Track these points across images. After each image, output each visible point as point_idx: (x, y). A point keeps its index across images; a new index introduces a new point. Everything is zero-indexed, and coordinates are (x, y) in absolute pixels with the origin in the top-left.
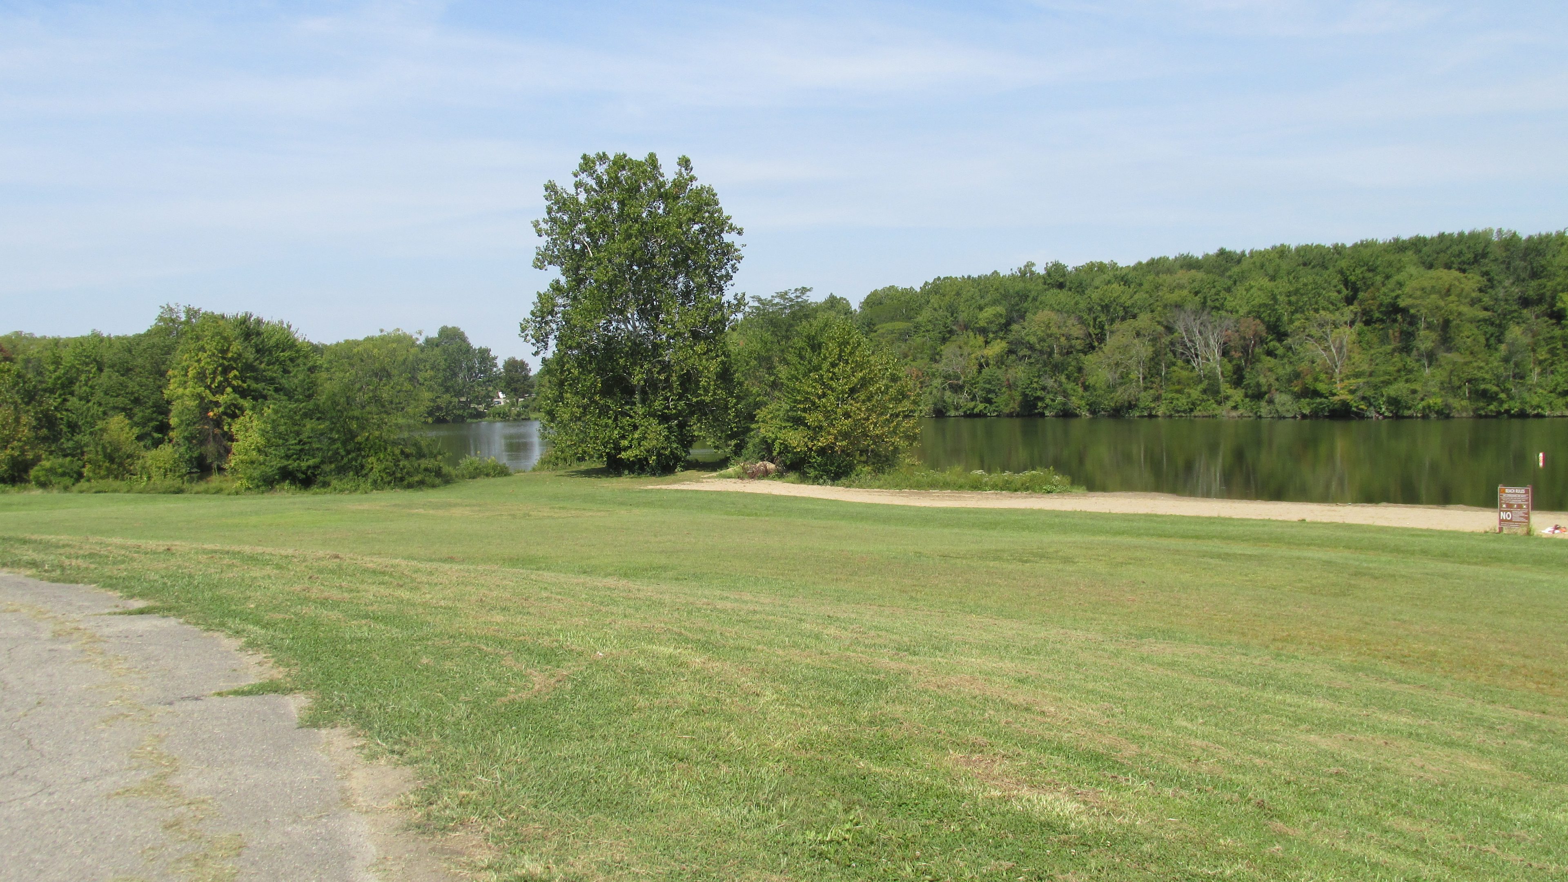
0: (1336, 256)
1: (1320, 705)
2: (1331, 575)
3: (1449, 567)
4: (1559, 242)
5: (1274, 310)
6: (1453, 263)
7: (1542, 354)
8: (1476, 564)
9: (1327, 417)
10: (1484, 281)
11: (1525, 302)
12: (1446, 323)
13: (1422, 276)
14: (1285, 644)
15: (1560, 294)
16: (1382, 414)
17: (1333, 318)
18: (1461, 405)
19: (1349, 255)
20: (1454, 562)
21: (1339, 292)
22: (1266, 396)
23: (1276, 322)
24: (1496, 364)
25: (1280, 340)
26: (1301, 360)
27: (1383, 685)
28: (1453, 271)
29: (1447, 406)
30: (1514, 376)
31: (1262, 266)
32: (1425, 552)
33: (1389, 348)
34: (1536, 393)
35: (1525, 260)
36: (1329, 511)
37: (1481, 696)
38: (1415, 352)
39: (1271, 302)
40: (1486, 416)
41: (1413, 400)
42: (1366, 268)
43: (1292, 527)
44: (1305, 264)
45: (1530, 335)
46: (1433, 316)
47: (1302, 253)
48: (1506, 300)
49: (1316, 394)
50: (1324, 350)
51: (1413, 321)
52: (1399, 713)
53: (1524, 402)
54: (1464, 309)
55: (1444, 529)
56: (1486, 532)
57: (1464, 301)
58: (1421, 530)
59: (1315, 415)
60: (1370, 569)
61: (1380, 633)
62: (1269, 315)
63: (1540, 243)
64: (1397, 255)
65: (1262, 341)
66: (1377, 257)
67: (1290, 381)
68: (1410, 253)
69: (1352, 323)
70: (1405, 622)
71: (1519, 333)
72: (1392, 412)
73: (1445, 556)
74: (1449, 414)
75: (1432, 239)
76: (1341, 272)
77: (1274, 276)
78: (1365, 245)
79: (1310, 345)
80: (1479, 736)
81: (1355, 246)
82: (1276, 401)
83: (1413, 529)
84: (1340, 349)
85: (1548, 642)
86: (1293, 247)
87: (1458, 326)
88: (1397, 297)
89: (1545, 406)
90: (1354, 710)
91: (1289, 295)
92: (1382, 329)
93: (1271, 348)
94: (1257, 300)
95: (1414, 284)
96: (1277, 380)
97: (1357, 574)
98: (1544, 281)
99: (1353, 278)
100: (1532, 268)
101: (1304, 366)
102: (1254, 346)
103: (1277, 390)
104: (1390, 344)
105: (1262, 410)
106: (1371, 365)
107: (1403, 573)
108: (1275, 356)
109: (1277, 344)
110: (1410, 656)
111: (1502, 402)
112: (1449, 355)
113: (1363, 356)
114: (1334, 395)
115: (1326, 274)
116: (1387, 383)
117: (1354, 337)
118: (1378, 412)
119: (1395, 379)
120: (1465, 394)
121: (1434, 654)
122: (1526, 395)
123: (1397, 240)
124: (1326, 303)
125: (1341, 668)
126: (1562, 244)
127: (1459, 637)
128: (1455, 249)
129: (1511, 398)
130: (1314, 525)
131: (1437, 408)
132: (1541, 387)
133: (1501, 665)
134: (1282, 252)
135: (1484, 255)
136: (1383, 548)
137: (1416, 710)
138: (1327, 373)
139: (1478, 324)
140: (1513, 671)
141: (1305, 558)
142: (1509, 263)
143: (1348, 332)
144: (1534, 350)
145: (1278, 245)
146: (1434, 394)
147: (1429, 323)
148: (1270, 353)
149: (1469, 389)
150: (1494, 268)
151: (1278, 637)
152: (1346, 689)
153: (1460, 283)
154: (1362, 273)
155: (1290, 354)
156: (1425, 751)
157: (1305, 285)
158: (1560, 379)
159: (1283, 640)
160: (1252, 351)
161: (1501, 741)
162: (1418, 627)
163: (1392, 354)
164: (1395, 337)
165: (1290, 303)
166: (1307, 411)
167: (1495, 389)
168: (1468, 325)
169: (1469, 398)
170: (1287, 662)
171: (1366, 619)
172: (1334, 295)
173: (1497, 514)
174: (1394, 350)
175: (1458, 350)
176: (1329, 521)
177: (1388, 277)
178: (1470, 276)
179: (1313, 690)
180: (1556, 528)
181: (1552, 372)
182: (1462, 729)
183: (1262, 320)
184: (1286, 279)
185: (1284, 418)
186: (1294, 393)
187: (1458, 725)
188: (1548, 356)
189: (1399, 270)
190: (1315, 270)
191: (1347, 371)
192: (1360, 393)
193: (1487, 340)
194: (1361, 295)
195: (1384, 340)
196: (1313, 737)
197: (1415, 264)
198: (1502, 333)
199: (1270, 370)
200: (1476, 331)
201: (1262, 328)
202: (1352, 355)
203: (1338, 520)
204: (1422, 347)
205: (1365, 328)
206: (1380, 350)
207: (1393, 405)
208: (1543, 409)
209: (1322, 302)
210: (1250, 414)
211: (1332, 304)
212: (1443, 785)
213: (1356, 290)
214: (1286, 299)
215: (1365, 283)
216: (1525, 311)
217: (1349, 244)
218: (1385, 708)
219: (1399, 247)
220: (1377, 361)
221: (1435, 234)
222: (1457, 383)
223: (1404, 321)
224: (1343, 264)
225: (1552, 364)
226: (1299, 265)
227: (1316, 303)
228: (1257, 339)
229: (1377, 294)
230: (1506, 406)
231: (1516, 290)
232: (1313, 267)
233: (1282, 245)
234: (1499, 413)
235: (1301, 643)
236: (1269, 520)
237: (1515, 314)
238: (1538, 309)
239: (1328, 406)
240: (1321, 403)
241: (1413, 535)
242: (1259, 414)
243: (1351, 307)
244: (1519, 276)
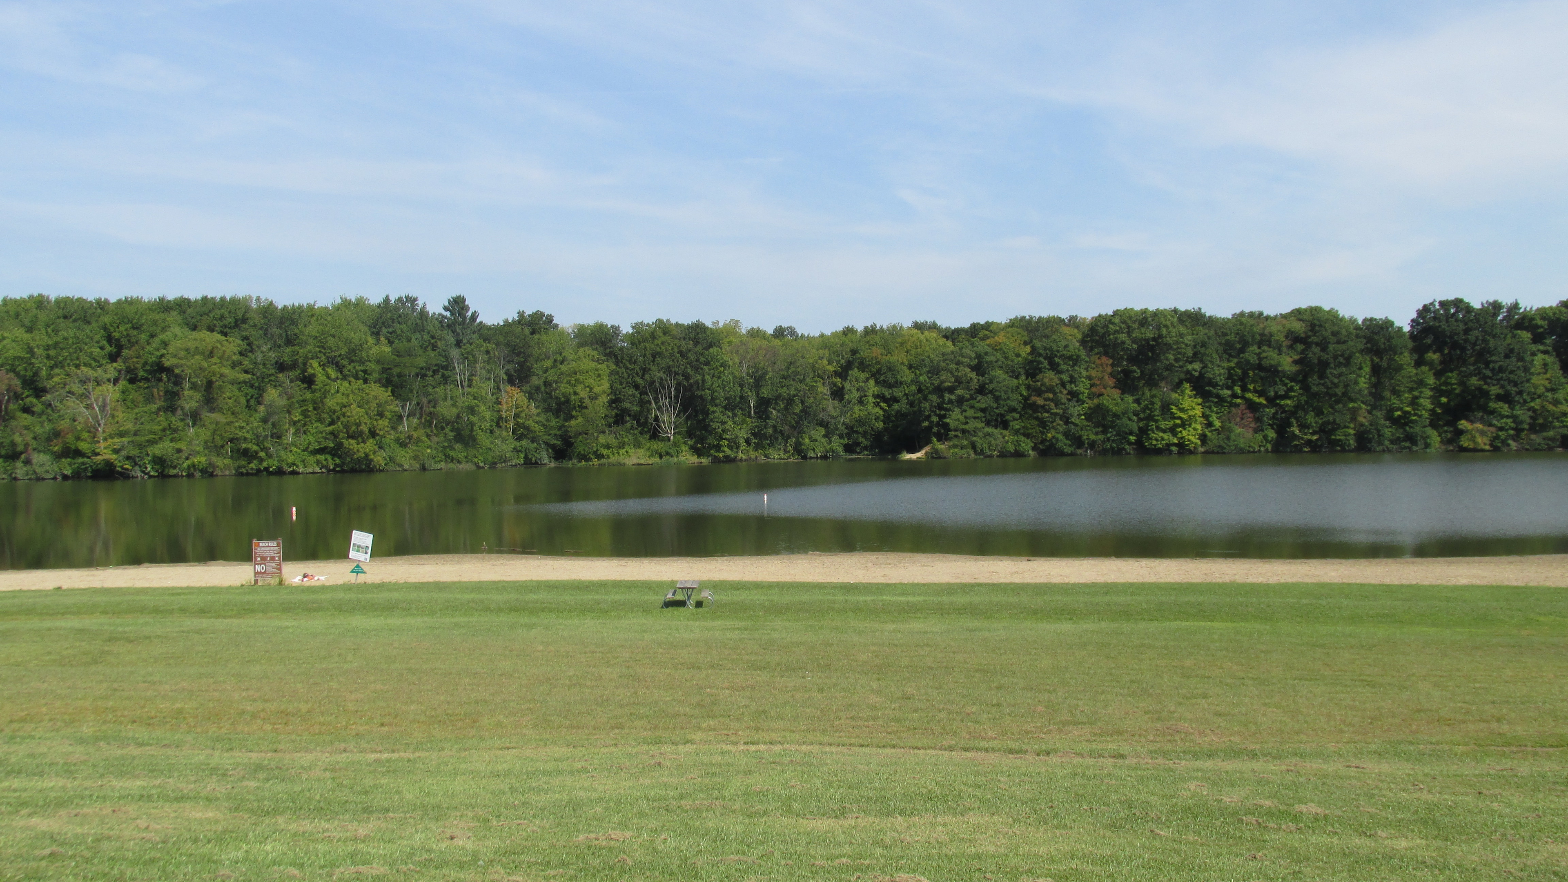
0: (99, 311)
1: (52, 784)
2: (84, 644)
3: (204, 623)
4: (310, 314)
5: (31, 364)
6: (215, 325)
7: (297, 416)
8: (231, 617)
9: (90, 477)
10: (244, 345)
11: (281, 367)
12: (210, 384)
13: (186, 337)
14: (22, 725)
15: (311, 361)
16: (147, 474)
17: (95, 375)
18: (224, 463)
19: (113, 311)
20: (210, 618)
21: (102, 348)
22: (23, 456)
23: (34, 376)
24: (256, 424)
25: (38, 397)
26: (61, 417)
27: (125, 751)
28: (215, 333)
29: (211, 464)
30: (272, 436)
31: (17, 315)
32: (183, 610)
33: (154, 407)
34: (291, 451)
35: (280, 328)
36: (88, 576)
37: (220, 746)
38: (179, 412)
39: (28, 355)
40: (248, 474)
41: (178, 459)
42: (130, 325)
43: (46, 596)
44: (65, 317)
45: (285, 397)
46: (197, 376)
47: (62, 305)
48: (264, 364)
49: (78, 453)
50: (87, 408)
51: (178, 380)
52: (137, 777)
53: (281, 460)
54: (226, 371)
55: (204, 585)
56: (242, 585)
57: (225, 363)
58: (181, 588)
59: (77, 476)
60: (125, 632)
61: (128, 698)
62: (26, 370)
63: (294, 313)
64: (162, 315)
65: (17, 397)
66: (142, 314)
67: (49, 440)
68: (174, 313)
69: (116, 381)
70: (154, 683)
71: (276, 395)
72: (157, 471)
73: (202, 612)
74: (212, 472)
75: (196, 301)
76: (105, 328)
77: (31, 328)
78: (129, 302)
79: (71, 402)
80: (212, 785)
81: (119, 302)
82: (34, 461)
83: (174, 588)
84: (103, 408)
85: (286, 683)
86: (53, 298)
87: (220, 388)
88: (162, 356)
89: (299, 463)
90: (88, 783)
91: (47, 348)
92: (147, 388)
93: (28, 404)
94: (11, 351)
95: (178, 344)
96: (35, 438)
97: (111, 639)
98: (297, 348)
99: (116, 335)
100: (287, 335)
101: (64, 425)
102: (8, 401)
103: (34, 450)
104: (155, 403)
105: (18, 471)
106: (136, 423)
107: (159, 634)
108: (33, 413)
109: (34, 400)
110: (156, 717)
111: (261, 460)
112: (212, 415)
113: (127, 415)
114: (97, 454)
115: (87, 329)
116: (152, 442)
117: (118, 395)
118: (143, 472)
119: (160, 439)
120: (227, 453)
121: (180, 711)
122: (282, 453)
123: (162, 300)
124: (88, 359)
125: (82, 741)
126: (313, 316)
127: (206, 691)
128: (218, 313)
129: (270, 456)
130: (72, 591)
131: (201, 467)
132: (296, 446)
133: (243, 712)
134: (40, 302)
135: (244, 320)
136: (142, 610)
137: (153, 770)
138: (89, 432)
139: (239, 386)
140: (254, 716)
141: (56, 629)
142: (267, 330)
143: (111, 390)
144: (289, 412)
145: (36, 294)
146: (199, 453)
147: (193, 383)
148: (27, 410)
149: (231, 448)
150: (254, 333)
151: (16, 718)
152: (84, 762)
153: (222, 346)
154: (126, 330)
155: (49, 411)
156: (153, 811)
157: (66, 339)
158: (311, 438)
159: (23, 720)
160: (6, 408)
161: (229, 786)
162: (167, 687)
163: (156, 414)
164: (160, 396)
165: (48, 357)
166: (68, 472)
167: (255, 448)
168: (230, 386)
169: (232, 457)
170: (21, 744)
171: (116, 685)
172: (96, 351)
173: (252, 568)
174: (159, 409)
175: (220, 410)
176: (87, 586)
177: (152, 336)
178: (231, 339)
179: (47, 769)
180: (305, 576)
181: (305, 433)
182: (195, 781)
183: (18, 375)
184: (44, 331)
185: (43, 479)
186: (53, 453)
187: (193, 779)
188: (301, 417)
189: (164, 329)
190: (77, 324)
191: (109, 430)
192: (124, 453)
193: (248, 401)
194: (125, 352)
195: (149, 399)
196: (35, 820)
197: (179, 325)
198: (261, 396)
199: (27, 428)
200: (237, 393)
201: (17, 383)
202: (116, 414)
203: (97, 584)
204: (187, 407)
205: (130, 386)
206: (145, 409)
207: (158, 464)
208: (297, 466)
209: (84, 358)
210: (4, 476)
211: (94, 359)
212: (164, 842)
213: (120, 347)
214: (44, 353)
215: (129, 341)
216: (280, 375)
217: (113, 300)
218: (122, 775)
219: (163, 306)
220: (142, 420)
221: (199, 297)
222: (220, 443)
223: (169, 380)
224: (107, 319)
225: (305, 425)
226: (59, 317)
227: (78, 359)
228: (12, 394)
229: (141, 353)
230: (265, 464)
231: (272, 355)
232: (75, 321)
233: (40, 295)
234: (259, 471)
235: (41, 721)
236: (20, 591)
237: (273, 378)
238: (292, 374)
239: (91, 466)
240: (83, 464)
241: (173, 594)
242: (14, 475)
243: (115, 365)
244: (275, 341)
